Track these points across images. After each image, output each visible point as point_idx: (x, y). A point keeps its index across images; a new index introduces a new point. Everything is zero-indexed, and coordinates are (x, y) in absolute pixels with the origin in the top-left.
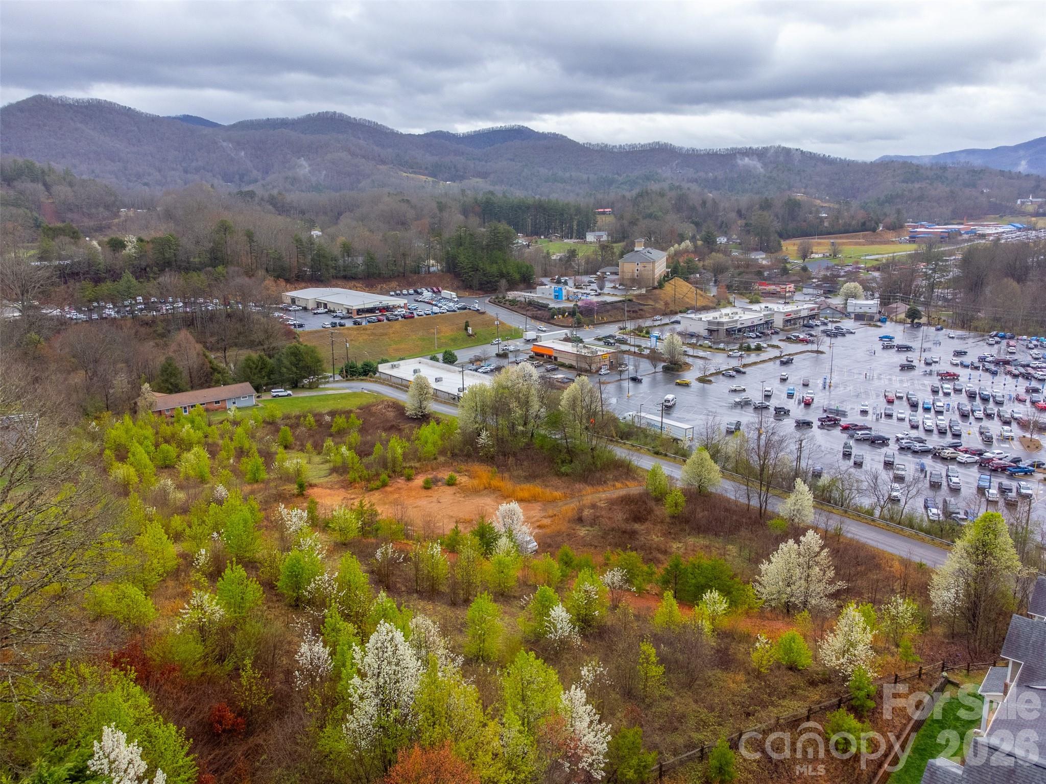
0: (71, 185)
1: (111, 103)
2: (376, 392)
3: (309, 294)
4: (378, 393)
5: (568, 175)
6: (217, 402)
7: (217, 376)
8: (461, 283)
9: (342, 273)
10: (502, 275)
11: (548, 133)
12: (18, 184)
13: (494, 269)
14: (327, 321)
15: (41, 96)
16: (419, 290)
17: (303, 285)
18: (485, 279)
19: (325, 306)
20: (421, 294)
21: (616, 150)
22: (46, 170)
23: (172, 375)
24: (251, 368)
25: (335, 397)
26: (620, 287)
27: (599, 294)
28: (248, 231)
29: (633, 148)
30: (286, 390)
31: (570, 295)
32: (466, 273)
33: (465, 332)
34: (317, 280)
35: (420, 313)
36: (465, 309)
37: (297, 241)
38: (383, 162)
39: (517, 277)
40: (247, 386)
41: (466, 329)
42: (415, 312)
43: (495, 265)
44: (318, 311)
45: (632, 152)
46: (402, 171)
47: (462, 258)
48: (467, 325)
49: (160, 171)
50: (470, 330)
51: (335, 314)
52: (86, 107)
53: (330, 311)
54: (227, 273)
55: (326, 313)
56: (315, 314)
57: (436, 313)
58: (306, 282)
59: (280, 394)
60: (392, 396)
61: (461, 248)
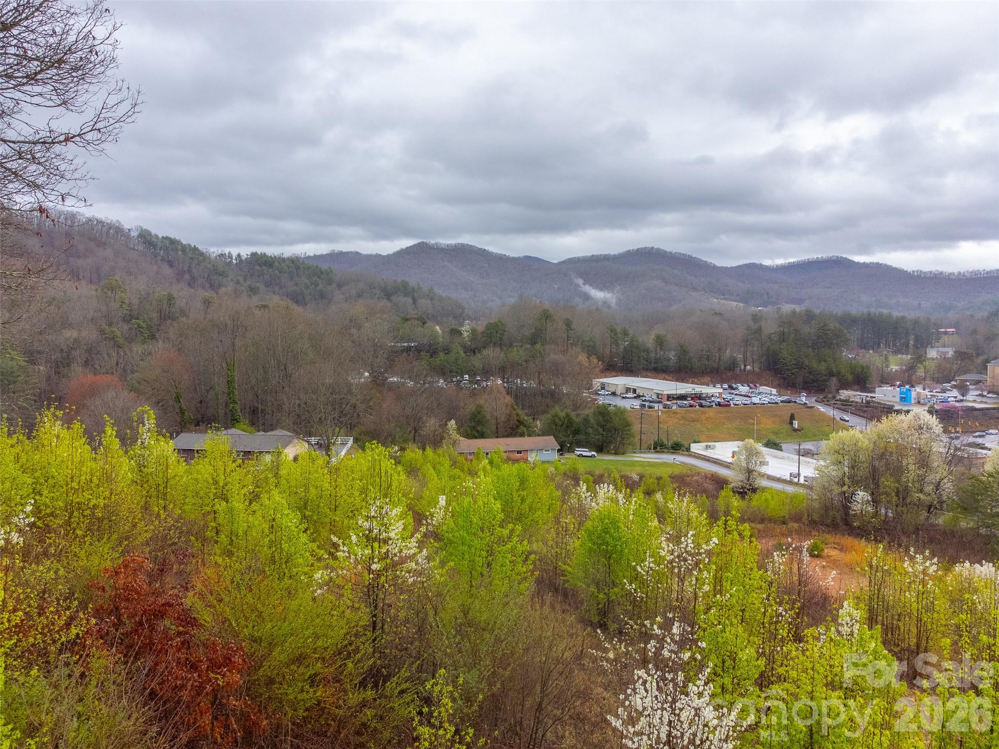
0: (432, 299)
1: (471, 246)
2: (690, 464)
3: (619, 382)
4: (693, 465)
5: (894, 301)
6: (519, 452)
7: (522, 429)
8: (782, 381)
9: (653, 365)
10: (831, 374)
11: (871, 263)
12: (394, 298)
13: (823, 367)
14: (637, 404)
15: (423, 242)
16: (734, 386)
17: (614, 374)
18: (811, 377)
19: (635, 391)
20: (736, 389)
21: (954, 277)
22: (416, 288)
23: (479, 422)
24: (556, 425)
25: (642, 464)
26: (990, 395)
27: (962, 401)
28: (568, 319)
29: (975, 274)
30: (590, 451)
31: (922, 397)
32: (789, 370)
33: (788, 426)
34: (628, 370)
35: (738, 403)
36: (789, 402)
37: (612, 331)
38: (695, 289)
39: (850, 377)
40: (551, 441)
41: (791, 423)
42: (731, 402)
43: (823, 363)
44: (627, 396)
45: (974, 279)
46: (714, 297)
47: (785, 354)
48: (792, 418)
49: (500, 298)
50: (796, 424)
51: (644, 398)
52: (453, 250)
53: (638, 397)
54: (544, 350)
55: (635, 397)
56: (623, 398)
57: (755, 404)
58: (616, 371)
59: (584, 454)
60: (710, 469)
61: (785, 344)
